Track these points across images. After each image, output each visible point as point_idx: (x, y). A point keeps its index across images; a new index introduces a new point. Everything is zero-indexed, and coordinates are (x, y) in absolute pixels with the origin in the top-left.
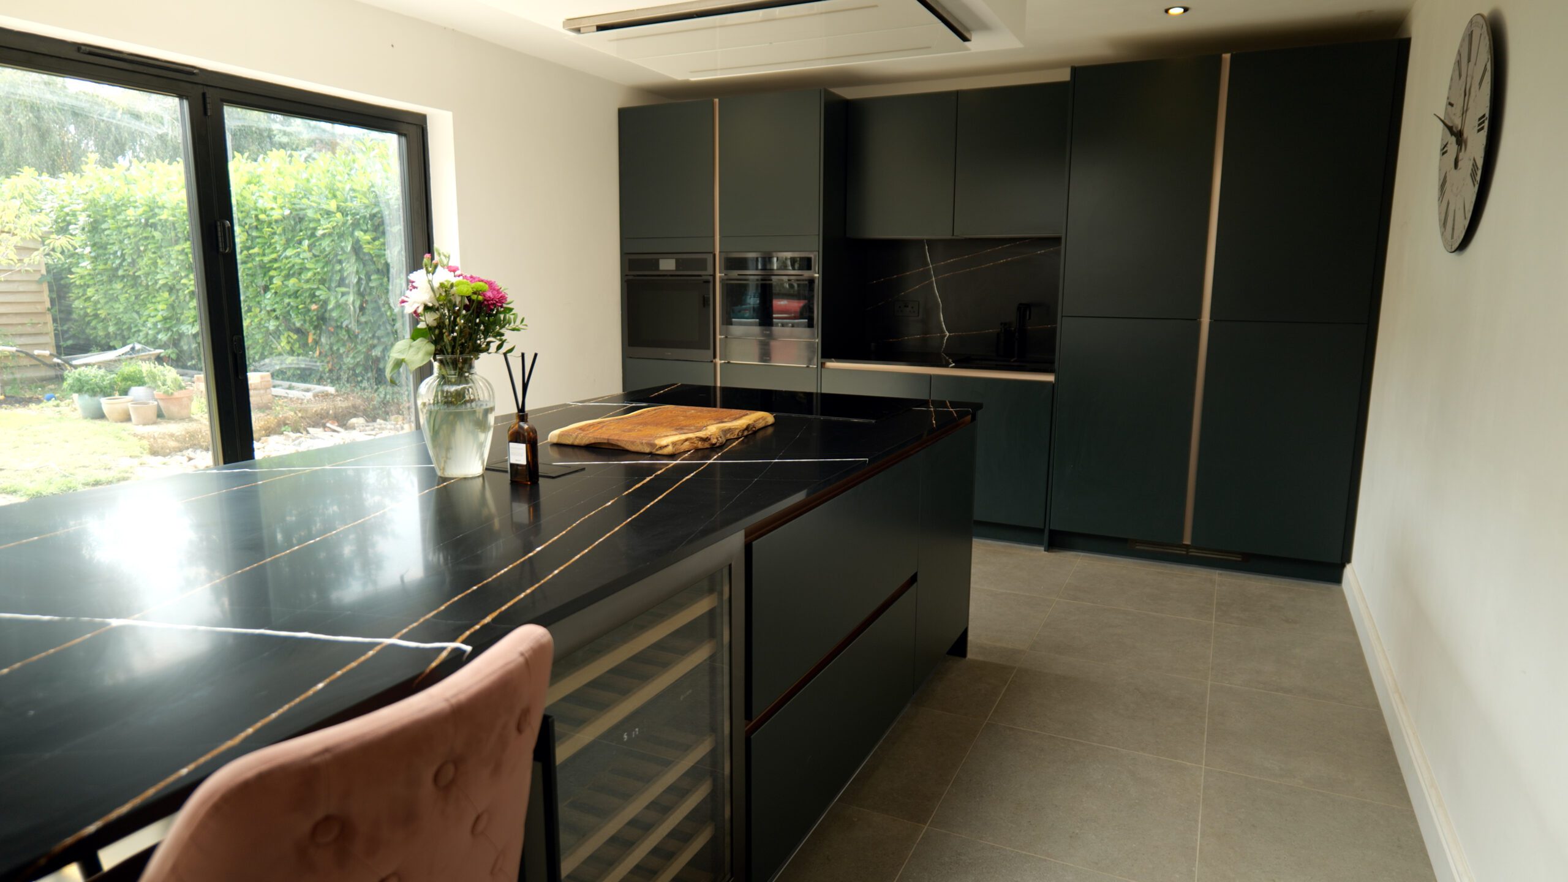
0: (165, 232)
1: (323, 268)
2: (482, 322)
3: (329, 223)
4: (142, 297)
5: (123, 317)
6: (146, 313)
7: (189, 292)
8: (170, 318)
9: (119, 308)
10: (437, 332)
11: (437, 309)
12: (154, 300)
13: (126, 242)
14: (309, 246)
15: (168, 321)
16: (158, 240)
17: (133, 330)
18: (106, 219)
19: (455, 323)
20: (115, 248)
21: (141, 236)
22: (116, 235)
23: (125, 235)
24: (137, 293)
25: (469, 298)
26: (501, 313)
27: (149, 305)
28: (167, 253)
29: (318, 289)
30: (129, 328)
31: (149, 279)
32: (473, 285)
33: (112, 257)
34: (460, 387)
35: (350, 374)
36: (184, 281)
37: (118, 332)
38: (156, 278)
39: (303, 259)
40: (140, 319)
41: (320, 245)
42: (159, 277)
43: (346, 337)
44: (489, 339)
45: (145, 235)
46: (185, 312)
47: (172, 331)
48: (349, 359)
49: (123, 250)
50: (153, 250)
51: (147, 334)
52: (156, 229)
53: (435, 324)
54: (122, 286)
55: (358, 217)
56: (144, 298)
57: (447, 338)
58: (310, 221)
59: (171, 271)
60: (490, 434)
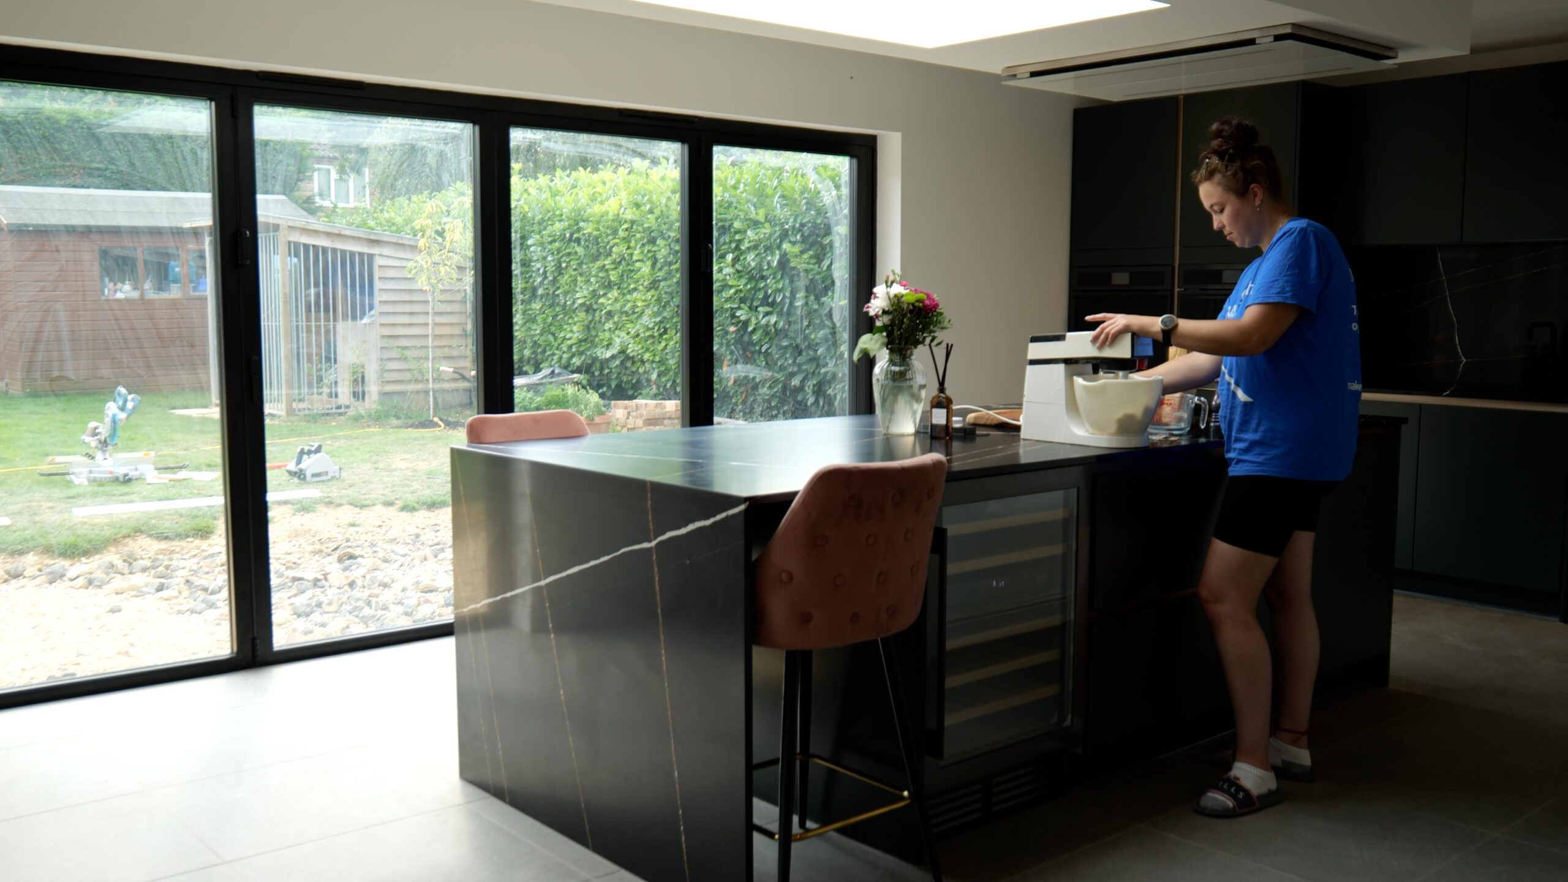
0: (588, 247)
1: (746, 285)
2: (921, 323)
3: (756, 234)
4: (558, 318)
5: (539, 339)
6: (562, 335)
7: (606, 313)
8: (585, 340)
9: (536, 330)
10: (890, 328)
11: (891, 313)
12: (570, 321)
13: (550, 258)
14: (732, 260)
15: (583, 343)
16: (580, 256)
17: (548, 353)
18: (532, 234)
19: (902, 323)
20: (538, 265)
21: (564, 252)
22: (541, 251)
23: (549, 251)
24: (554, 314)
25: (913, 304)
26: (935, 316)
27: (565, 327)
28: (588, 270)
29: (739, 308)
30: (544, 351)
31: (567, 299)
32: (916, 295)
33: (534, 275)
34: (902, 368)
35: (765, 407)
36: (601, 300)
37: (533, 356)
38: (575, 297)
39: (726, 275)
40: (555, 341)
41: (745, 259)
42: (578, 295)
43: (764, 363)
44: (925, 335)
45: (567, 251)
46: (600, 334)
47: (586, 355)
48: (766, 389)
49: (546, 267)
50: (574, 267)
51: (561, 358)
52: (579, 244)
53: (889, 323)
54: (540, 305)
55: (787, 227)
56: (561, 318)
57: (897, 333)
58: (736, 233)
59: (591, 289)
60: (922, 404)
